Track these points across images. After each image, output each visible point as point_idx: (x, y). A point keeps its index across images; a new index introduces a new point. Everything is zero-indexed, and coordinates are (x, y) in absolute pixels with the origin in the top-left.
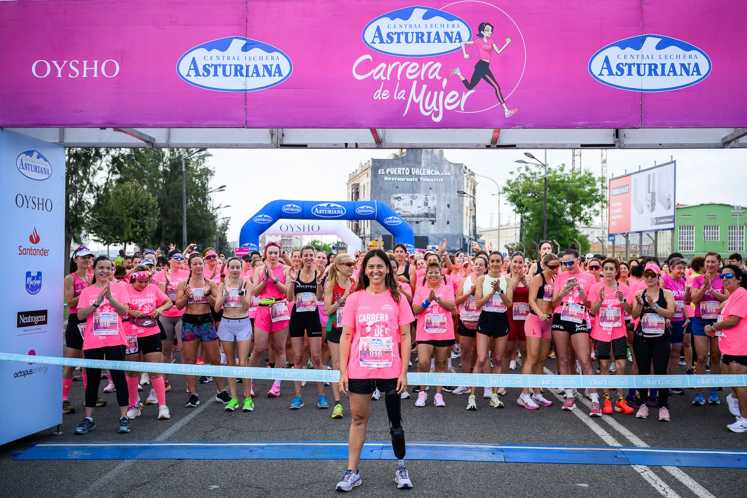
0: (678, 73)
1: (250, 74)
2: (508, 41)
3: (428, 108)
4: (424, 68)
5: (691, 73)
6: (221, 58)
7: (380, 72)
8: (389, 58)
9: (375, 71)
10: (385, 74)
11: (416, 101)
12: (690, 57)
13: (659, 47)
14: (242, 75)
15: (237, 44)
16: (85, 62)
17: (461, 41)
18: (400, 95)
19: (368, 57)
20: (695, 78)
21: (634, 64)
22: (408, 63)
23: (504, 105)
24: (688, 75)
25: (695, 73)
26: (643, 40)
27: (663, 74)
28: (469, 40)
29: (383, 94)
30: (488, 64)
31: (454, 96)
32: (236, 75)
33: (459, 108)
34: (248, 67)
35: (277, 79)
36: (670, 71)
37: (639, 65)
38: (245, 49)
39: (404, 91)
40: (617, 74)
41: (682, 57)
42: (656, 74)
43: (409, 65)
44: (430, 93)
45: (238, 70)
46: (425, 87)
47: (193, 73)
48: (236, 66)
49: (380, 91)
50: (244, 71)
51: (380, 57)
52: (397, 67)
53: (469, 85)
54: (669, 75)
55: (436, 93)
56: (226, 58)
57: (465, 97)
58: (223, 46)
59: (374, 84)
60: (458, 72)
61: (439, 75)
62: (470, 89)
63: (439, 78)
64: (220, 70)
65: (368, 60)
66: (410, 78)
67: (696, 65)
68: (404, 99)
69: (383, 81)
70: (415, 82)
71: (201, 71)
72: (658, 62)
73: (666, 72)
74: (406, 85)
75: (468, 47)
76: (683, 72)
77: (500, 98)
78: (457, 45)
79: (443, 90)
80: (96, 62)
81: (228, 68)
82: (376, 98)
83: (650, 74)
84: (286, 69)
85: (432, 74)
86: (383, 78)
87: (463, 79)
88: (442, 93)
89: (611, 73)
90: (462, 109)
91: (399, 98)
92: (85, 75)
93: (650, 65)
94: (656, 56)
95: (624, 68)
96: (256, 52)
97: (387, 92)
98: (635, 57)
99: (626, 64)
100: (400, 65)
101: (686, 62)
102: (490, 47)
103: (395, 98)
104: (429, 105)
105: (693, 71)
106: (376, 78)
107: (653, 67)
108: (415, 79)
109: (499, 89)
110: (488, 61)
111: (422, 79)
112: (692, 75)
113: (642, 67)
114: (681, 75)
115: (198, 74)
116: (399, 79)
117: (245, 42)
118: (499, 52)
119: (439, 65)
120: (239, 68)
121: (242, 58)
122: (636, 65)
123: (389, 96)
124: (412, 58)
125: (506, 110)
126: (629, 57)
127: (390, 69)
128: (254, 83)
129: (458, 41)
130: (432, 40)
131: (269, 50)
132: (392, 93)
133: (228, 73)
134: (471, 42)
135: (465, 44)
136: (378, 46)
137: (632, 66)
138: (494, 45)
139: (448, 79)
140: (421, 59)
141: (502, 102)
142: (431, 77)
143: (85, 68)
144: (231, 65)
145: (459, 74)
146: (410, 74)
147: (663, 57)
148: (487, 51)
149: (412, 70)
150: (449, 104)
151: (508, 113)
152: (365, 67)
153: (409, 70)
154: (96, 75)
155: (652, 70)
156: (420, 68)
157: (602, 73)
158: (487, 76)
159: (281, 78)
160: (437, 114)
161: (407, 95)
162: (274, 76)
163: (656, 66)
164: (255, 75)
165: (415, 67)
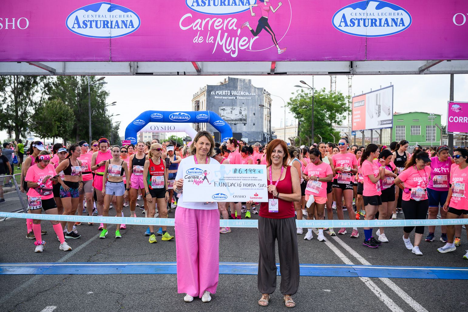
0: (390, 24)
1: (113, 27)
2: (280, 4)
3: (228, 48)
4: (226, 22)
5: (398, 25)
6: (94, 16)
7: (197, 25)
8: (203, 16)
9: (194, 24)
10: (200, 26)
11: (221, 44)
12: (398, 14)
13: (378, 8)
14: (108, 27)
15: (105, 7)
16: (7, 19)
17: (249, 4)
18: (210, 40)
19: (189, 15)
20: (401, 28)
21: (361, 19)
22: (215, 19)
23: (277, 46)
24: (397, 26)
25: (401, 25)
26: (367, 3)
27: (380, 25)
28: (255, 4)
29: (199, 39)
30: (267, 19)
31: (245, 40)
32: (104, 27)
33: (248, 48)
34: (112, 22)
35: (131, 29)
36: (385, 24)
37: (364, 20)
38: (110, 10)
39: (213, 37)
40: (350, 26)
41: (392, 14)
42: (376, 26)
43: (215, 20)
44: (229, 38)
45: (106, 24)
46: (226, 34)
47: (76, 26)
48: (104, 21)
49: (197, 37)
50: (109, 25)
51: (197, 15)
52: (208, 21)
53: (255, 33)
54: (384, 26)
55: (233, 39)
56: (97, 16)
57: (252, 41)
58: (96, 8)
59: (193, 33)
60: (247, 24)
61: (235, 26)
62: (255, 36)
63: (235, 28)
64: (94, 24)
65: (190, 17)
66: (216, 28)
67: (402, 19)
68: (213, 42)
69: (199, 31)
70: (220, 31)
71: (82, 25)
72: (377, 18)
73: (382, 24)
74: (214, 33)
75: (254, 8)
76: (394, 24)
77: (275, 41)
78: (247, 7)
79: (238, 36)
80: (14, 19)
81: (99, 22)
82: (194, 42)
83: (372, 26)
84: (136, 23)
85: (231, 26)
86: (199, 29)
87: (251, 29)
88: (237, 38)
89: (346, 25)
90: (251, 49)
91: (210, 42)
92: (7, 28)
93: (372, 20)
94: (376, 14)
95: (355, 21)
96: (117, 12)
97: (202, 38)
98: (362, 14)
99: (356, 19)
100: (210, 20)
101: (395, 17)
102: (268, 8)
103: (207, 42)
104: (229, 46)
105: (400, 24)
106: (195, 29)
107: (374, 21)
108: (220, 29)
109: (274, 35)
110: (267, 17)
111: (225, 29)
112: (399, 26)
113: (367, 21)
114: (392, 26)
115: (79, 27)
116: (209, 29)
117: (110, 6)
118: (274, 12)
119: (235, 20)
120: (106, 23)
121: (108, 16)
122: (363, 20)
123: (203, 40)
124: (218, 16)
125: (279, 49)
126: (358, 14)
127: (204, 23)
128: (116, 32)
129: (247, 4)
130: (231, 4)
131: (125, 11)
132: (205, 38)
133: (99, 26)
134: (256, 5)
135: (252, 7)
136: (196, 8)
137: (360, 20)
138: (271, 7)
139: (241, 29)
140: (223, 17)
141: (276, 44)
142: (230, 28)
143: (7, 23)
144: (101, 21)
145: (248, 26)
146: (217, 26)
147: (380, 14)
148: (266, 11)
149: (218, 23)
150: (242, 46)
151: (280, 51)
152: (188, 22)
153: (216, 24)
154: (14, 28)
155: (373, 23)
156: (223, 22)
157: (341, 25)
158: (266, 27)
159: (133, 29)
160: (234, 52)
161: (215, 40)
162: (129, 27)
163: (376, 20)
164: (116, 27)
165: (220, 21)
